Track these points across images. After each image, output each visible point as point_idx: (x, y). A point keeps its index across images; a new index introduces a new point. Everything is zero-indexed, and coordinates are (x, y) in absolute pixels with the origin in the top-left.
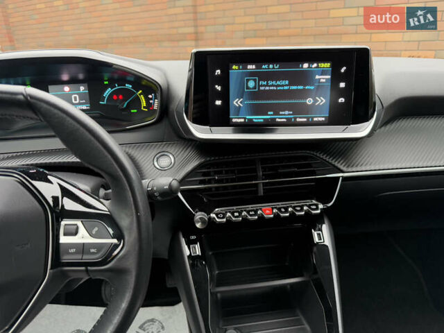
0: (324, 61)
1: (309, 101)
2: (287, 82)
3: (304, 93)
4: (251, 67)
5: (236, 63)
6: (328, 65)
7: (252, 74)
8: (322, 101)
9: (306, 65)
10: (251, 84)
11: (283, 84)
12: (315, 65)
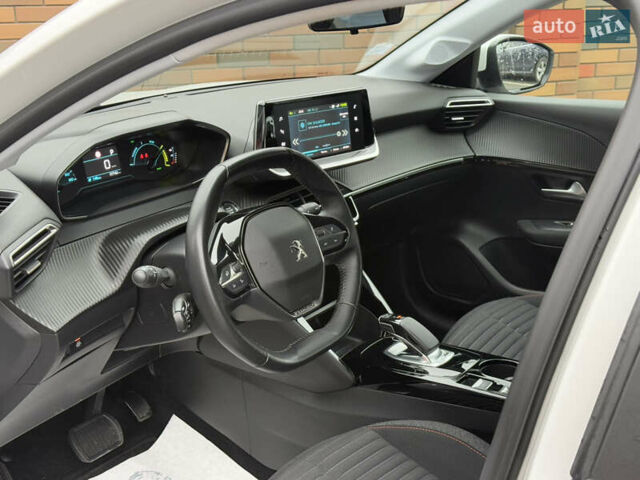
0: (343, 102)
1: (339, 134)
2: (324, 121)
3: (335, 129)
4: (301, 111)
5: (291, 110)
6: (345, 104)
7: (302, 117)
8: (346, 133)
9: (333, 106)
10: (302, 125)
11: (322, 123)
12: (338, 106)
